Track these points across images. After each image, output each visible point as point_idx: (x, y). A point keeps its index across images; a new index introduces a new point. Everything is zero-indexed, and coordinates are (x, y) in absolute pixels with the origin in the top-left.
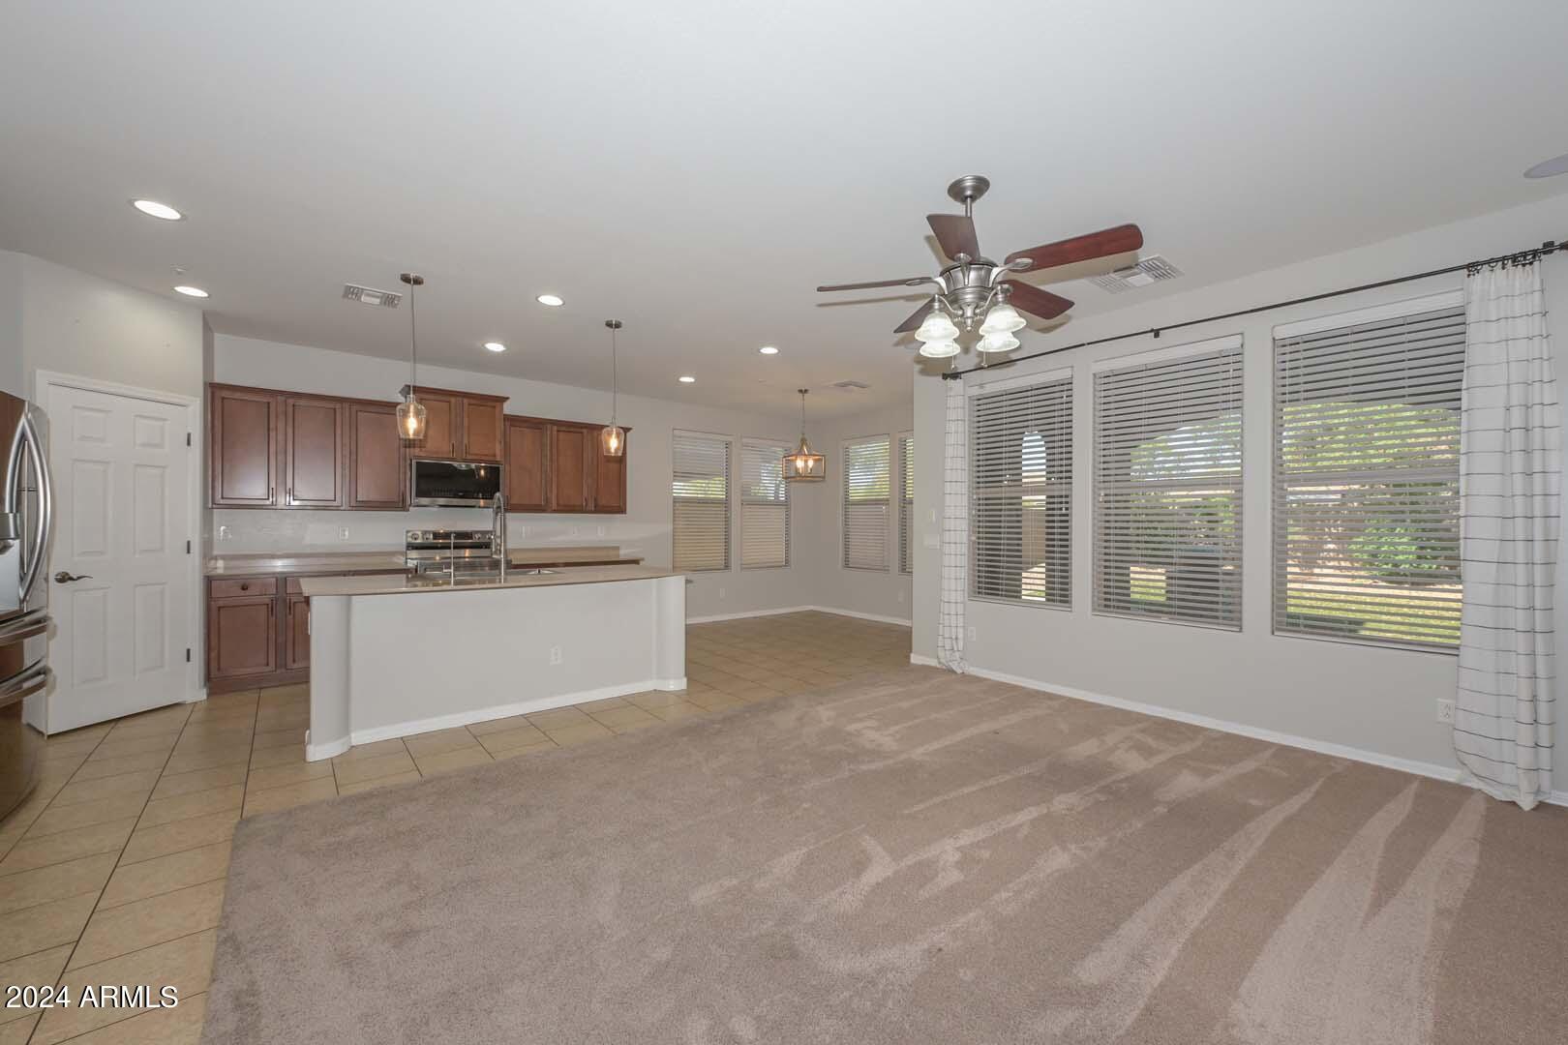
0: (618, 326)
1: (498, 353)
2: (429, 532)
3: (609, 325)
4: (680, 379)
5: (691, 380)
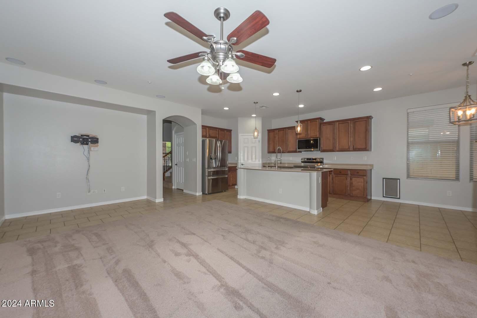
0: (300, 91)
1: (303, 107)
2: (306, 158)
3: (298, 91)
4: (374, 90)
5: (380, 89)
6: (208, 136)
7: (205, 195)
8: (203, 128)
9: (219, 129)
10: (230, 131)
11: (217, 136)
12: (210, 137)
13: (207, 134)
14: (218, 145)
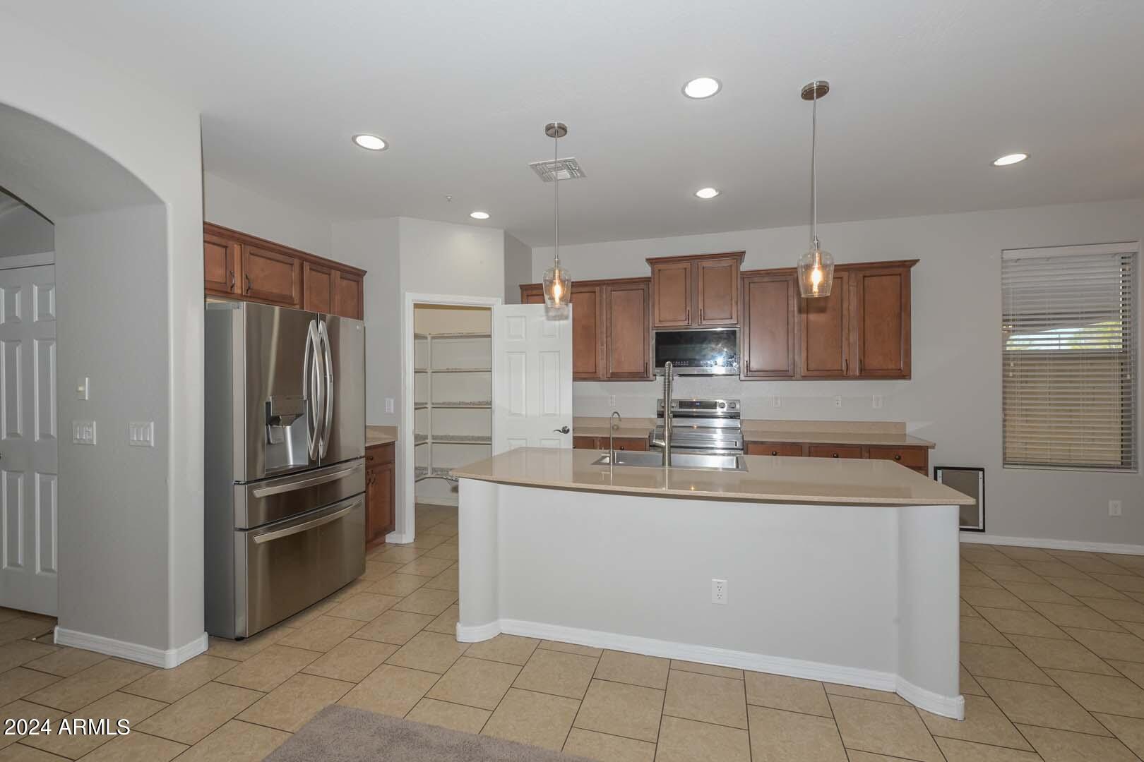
0: (822, 90)
4: (996, 163)
5: (1018, 158)
6: (237, 291)
7: (223, 649)
8: (210, 238)
9: (303, 258)
10: (356, 275)
11: (295, 293)
12: (251, 295)
13: (232, 275)
14: (316, 341)
